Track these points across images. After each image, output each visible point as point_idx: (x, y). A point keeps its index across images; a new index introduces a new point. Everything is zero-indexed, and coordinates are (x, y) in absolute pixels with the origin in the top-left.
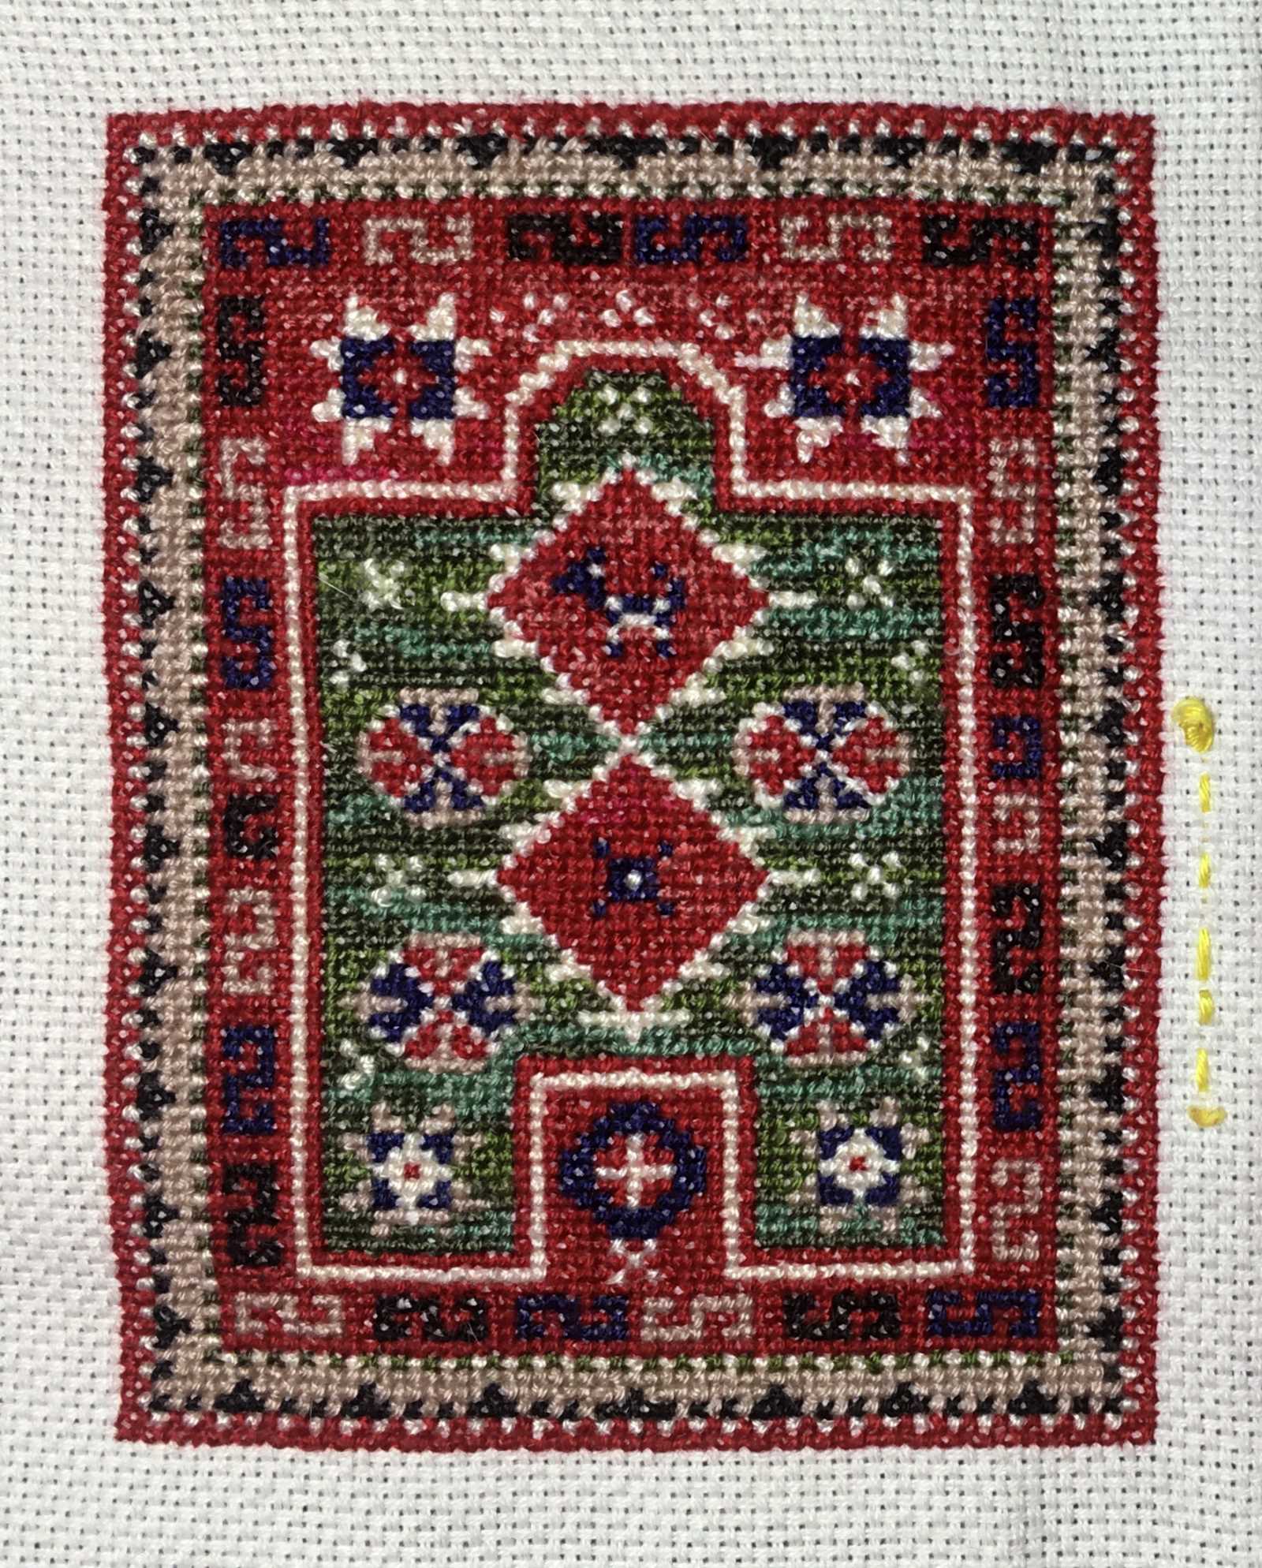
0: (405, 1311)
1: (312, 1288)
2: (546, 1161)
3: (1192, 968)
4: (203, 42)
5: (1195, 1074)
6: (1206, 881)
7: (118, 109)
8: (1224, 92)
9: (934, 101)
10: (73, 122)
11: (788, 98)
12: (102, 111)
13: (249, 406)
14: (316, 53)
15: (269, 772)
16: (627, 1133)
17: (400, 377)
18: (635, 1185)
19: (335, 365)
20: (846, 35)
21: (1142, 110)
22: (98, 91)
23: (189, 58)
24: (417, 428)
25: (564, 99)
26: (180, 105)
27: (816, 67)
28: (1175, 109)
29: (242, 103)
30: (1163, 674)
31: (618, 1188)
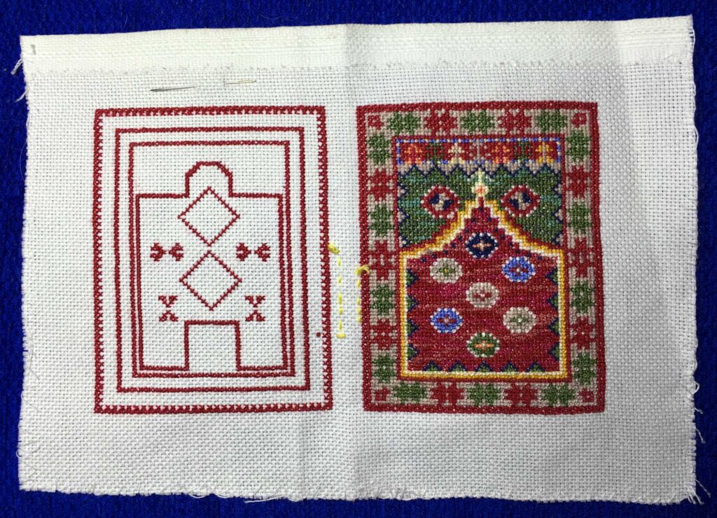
3: (338, 301)
4: (117, 94)
5: (338, 326)
6: (340, 282)
7: (98, 108)
8: (340, 101)
9: (276, 105)
10: (88, 111)
11: (243, 105)
12: (95, 108)
14: (142, 96)
20: (256, 91)
21: (322, 105)
22: (94, 104)
23: (114, 97)
25: (194, 105)
26: (111, 107)
27: (250, 98)
28: (330, 105)
29: (125, 107)
30: (329, 235)
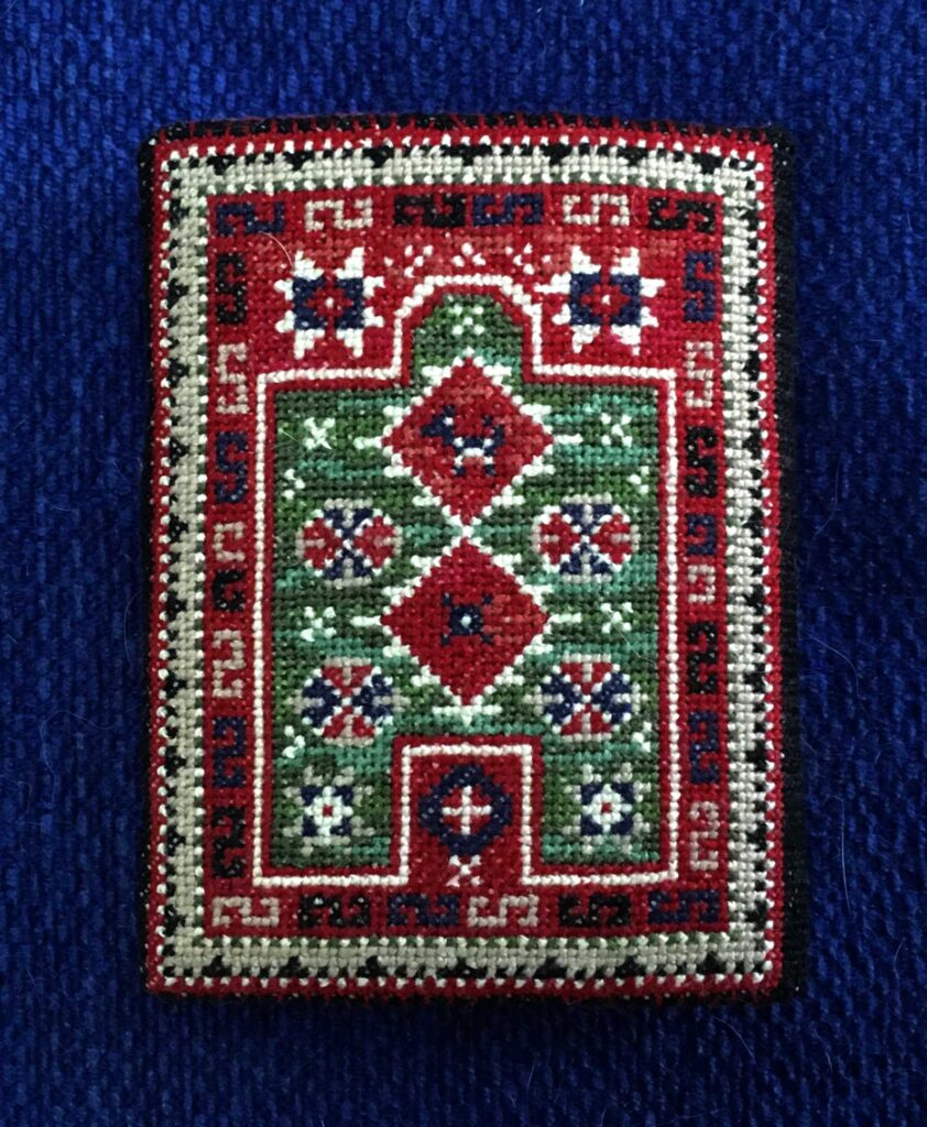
0: (319, 906)
1: (261, 892)
2: (411, 804)
13: (236, 324)
15: (241, 556)
16: (462, 786)
17: (330, 302)
18: (466, 820)
19: (289, 296)
24: (340, 334)
31: (455, 822)
